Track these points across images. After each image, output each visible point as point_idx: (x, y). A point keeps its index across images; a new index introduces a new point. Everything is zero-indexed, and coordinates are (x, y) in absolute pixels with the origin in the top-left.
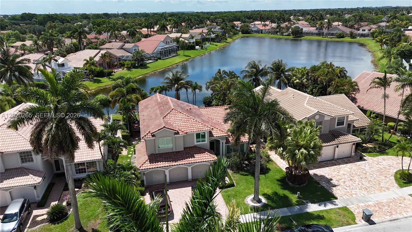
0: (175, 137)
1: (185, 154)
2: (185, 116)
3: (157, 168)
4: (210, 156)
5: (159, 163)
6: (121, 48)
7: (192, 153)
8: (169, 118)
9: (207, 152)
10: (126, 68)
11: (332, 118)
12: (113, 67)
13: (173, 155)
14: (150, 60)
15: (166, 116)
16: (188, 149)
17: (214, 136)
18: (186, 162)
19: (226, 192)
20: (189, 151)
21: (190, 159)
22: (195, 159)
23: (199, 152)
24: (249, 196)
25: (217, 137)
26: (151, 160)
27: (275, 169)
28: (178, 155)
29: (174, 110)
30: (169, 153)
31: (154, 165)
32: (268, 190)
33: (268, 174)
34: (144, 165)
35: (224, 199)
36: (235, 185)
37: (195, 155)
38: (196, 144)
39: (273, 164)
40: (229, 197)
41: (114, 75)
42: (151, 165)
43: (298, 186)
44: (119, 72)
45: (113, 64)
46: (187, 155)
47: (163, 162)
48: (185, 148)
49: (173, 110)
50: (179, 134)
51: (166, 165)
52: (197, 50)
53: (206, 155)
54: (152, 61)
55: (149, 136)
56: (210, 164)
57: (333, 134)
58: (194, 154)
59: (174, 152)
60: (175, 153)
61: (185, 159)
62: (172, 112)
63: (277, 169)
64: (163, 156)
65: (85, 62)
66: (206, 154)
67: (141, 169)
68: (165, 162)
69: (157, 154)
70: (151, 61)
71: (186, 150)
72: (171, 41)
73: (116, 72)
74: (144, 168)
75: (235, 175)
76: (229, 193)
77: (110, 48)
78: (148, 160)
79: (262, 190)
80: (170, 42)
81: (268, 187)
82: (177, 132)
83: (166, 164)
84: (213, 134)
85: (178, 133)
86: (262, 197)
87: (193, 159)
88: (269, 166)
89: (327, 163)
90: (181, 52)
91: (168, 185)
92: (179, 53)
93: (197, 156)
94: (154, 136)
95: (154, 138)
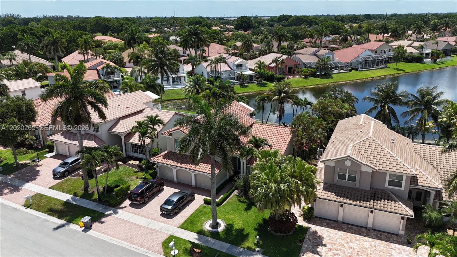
3: (165, 164)
5: (169, 160)
6: (315, 54)
10: (304, 76)
11: (375, 171)
12: (294, 73)
13: (184, 158)
14: (343, 69)
19: (205, 208)
23: (205, 162)
26: (166, 156)
28: (188, 158)
31: (165, 161)
34: (158, 158)
35: (194, 212)
36: (222, 205)
37: (200, 163)
40: (200, 212)
41: (285, 81)
42: (162, 160)
44: (293, 79)
45: (294, 70)
47: (172, 161)
52: (424, 63)
54: (345, 71)
55: (167, 134)
57: (375, 194)
61: (189, 164)
64: (177, 156)
67: (153, 160)
68: (174, 161)
69: (173, 152)
70: (342, 71)
72: (390, 50)
73: (290, 78)
74: (156, 160)
75: (234, 198)
77: (303, 53)
78: (163, 155)
79: (235, 220)
80: (388, 51)
81: (244, 220)
86: (225, 225)
87: (196, 166)
89: (350, 228)
90: (392, 65)
91: (175, 183)
92: (389, 65)
93: (201, 165)
94: (170, 135)
95: (170, 137)
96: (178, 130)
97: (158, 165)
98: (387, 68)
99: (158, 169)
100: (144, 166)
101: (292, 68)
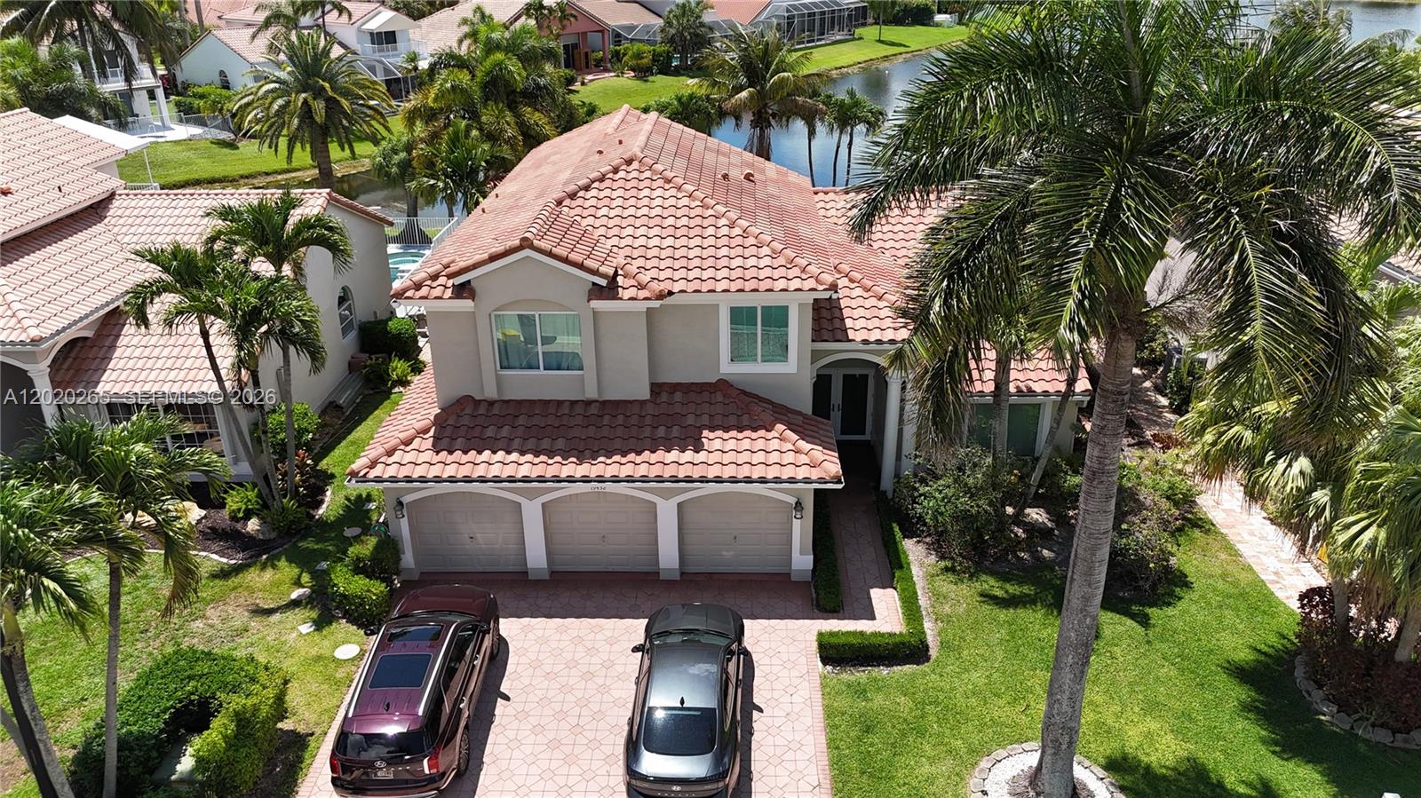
0: (595, 313)
1: (648, 420)
2: (685, 201)
3: (467, 480)
4: (797, 452)
5: (487, 453)
7: (690, 420)
8: (593, 202)
9: (780, 427)
10: (633, 70)
12: (587, 67)
13: (579, 420)
15: (581, 193)
16: (678, 396)
17: (851, 334)
18: (642, 470)
19: (860, 691)
20: (678, 408)
21: (674, 455)
22: (702, 456)
23: (732, 420)
24: (1002, 753)
25: (865, 342)
26: (448, 431)
27: (1220, 585)
28: (606, 420)
29: (635, 165)
30: (560, 403)
31: (457, 464)
32: (1155, 726)
33: (1170, 611)
34: (397, 456)
35: (832, 744)
36: (933, 653)
37: (705, 433)
38: (728, 368)
39: (1216, 545)
40: (868, 730)
41: (577, 92)
42: (436, 459)
43: (1383, 736)
44: (601, 83)
45: (586, 53)
46: (661, 432)
47: (509, 452)
48: (656, 388)
49: (629, 162)
50: (615, 297)
51: (524, 471)
52: (938, 25)
53: (775, 444)
55: (437, 292)
56: (792, 500)
58: (700, 429)
59: (588, 403)
60: (593, 410)
61: (639, 453)
62: (621, 174)
63: (1235, 584)
64: (522, 420)
65: (466, 29)
66: (774, 434)
67: (371, 475)
68: (523, 453)
69: (491, 403)
71: (664, 397)
73: (591, 81)
74: (391, 471)
75: (946, 585)
76: (878, 700)
78: (426, 431)
79: (1110, 722)
81: (1152, 707)
82: (603, 282)
83: (525, 465)
84: (849, 323)
85: (609, 290)
86: (1102, 773)
87: (689, 455)
88: (1184, 558)
90: (870, 32)
91: (538, 583)
92: (859, 31)
93: (717, 444)
94: (463, 291)
95: (466, 305)
96: (527, 252)
97: (406, 499)
98: (854, 39)
99: (404, 523)
100: (253, 525)
101: (575, 46)
